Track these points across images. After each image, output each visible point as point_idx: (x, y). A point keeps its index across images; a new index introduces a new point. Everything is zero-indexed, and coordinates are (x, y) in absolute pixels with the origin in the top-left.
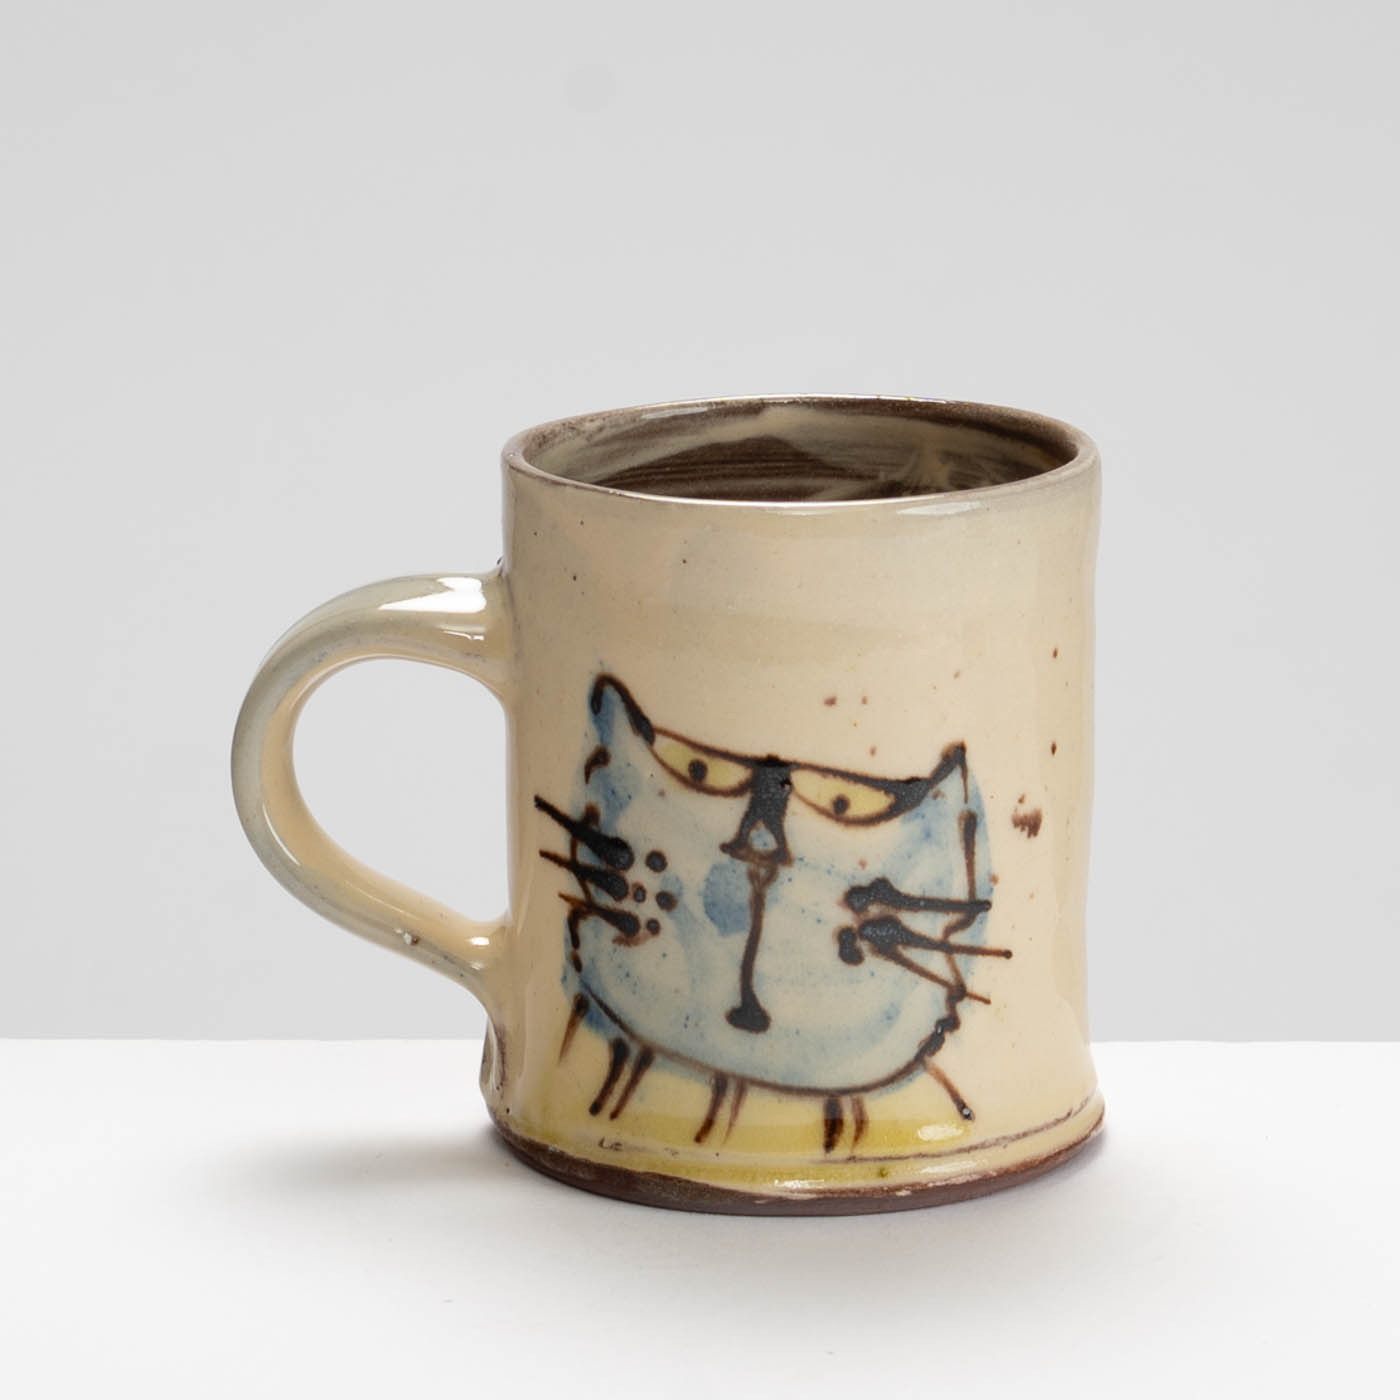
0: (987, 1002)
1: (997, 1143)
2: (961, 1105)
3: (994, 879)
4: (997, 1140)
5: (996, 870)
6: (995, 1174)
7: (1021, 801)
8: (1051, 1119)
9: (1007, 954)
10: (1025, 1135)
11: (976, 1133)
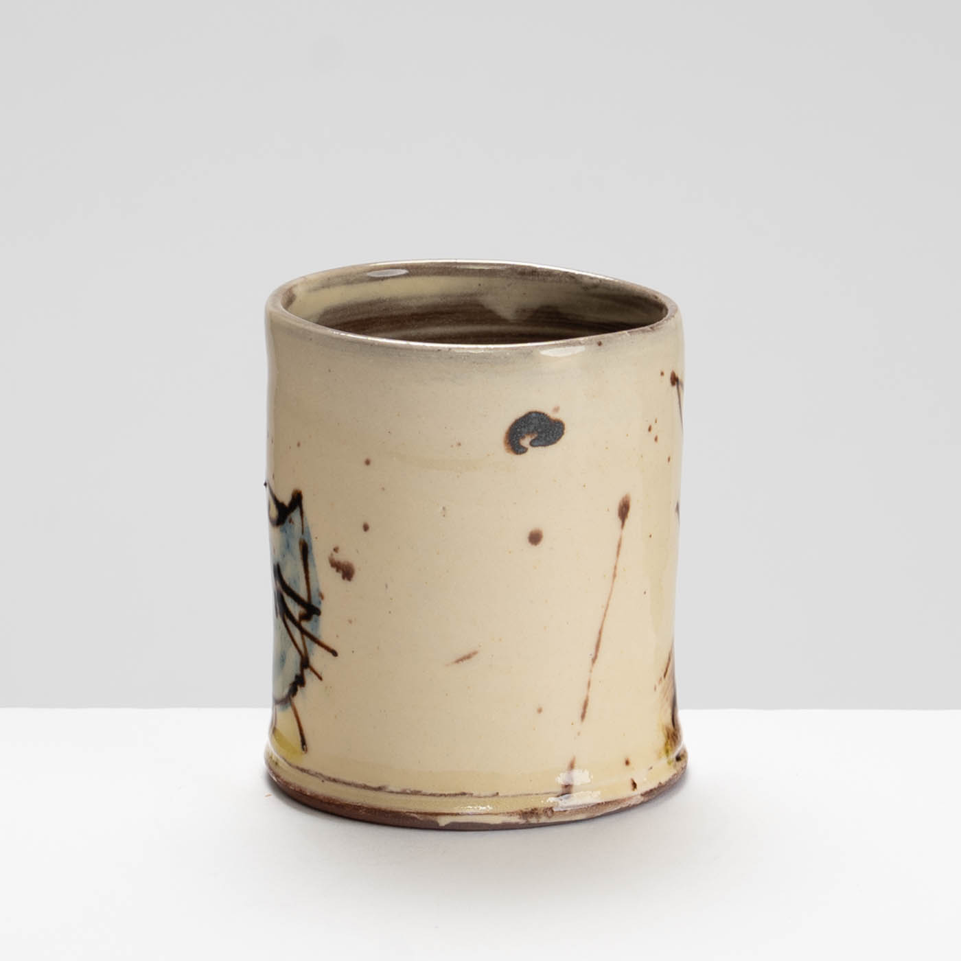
0: (320, 678)
1: (316, 775)
2: (303, 742)
3: (321, 596)
4: (316, 773)
5: (323, 590)
6: (308, 794)
7: (336, 550)
8: (360, 782)
9: (335, 653)
10: (335, 781)
11: (307, 761)
